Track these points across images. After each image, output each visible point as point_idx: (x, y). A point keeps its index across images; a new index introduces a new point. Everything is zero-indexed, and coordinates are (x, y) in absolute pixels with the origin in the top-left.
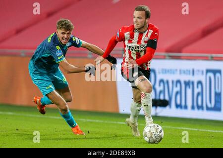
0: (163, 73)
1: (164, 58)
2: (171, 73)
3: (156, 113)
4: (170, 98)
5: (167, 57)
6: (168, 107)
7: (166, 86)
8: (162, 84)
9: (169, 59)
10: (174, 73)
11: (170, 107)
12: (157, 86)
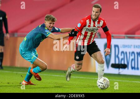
0: (123, 47)
1: (124, 38)
2: (128, 47)
3: (119, 73)
4: (128, 63)
5: (126, 38)
6: (126, 69)
7: (125, 55)
8: (123, 54)
9: (127, 39)
10: (130, 47)
11: (128, 69)
12: (120, 56)
